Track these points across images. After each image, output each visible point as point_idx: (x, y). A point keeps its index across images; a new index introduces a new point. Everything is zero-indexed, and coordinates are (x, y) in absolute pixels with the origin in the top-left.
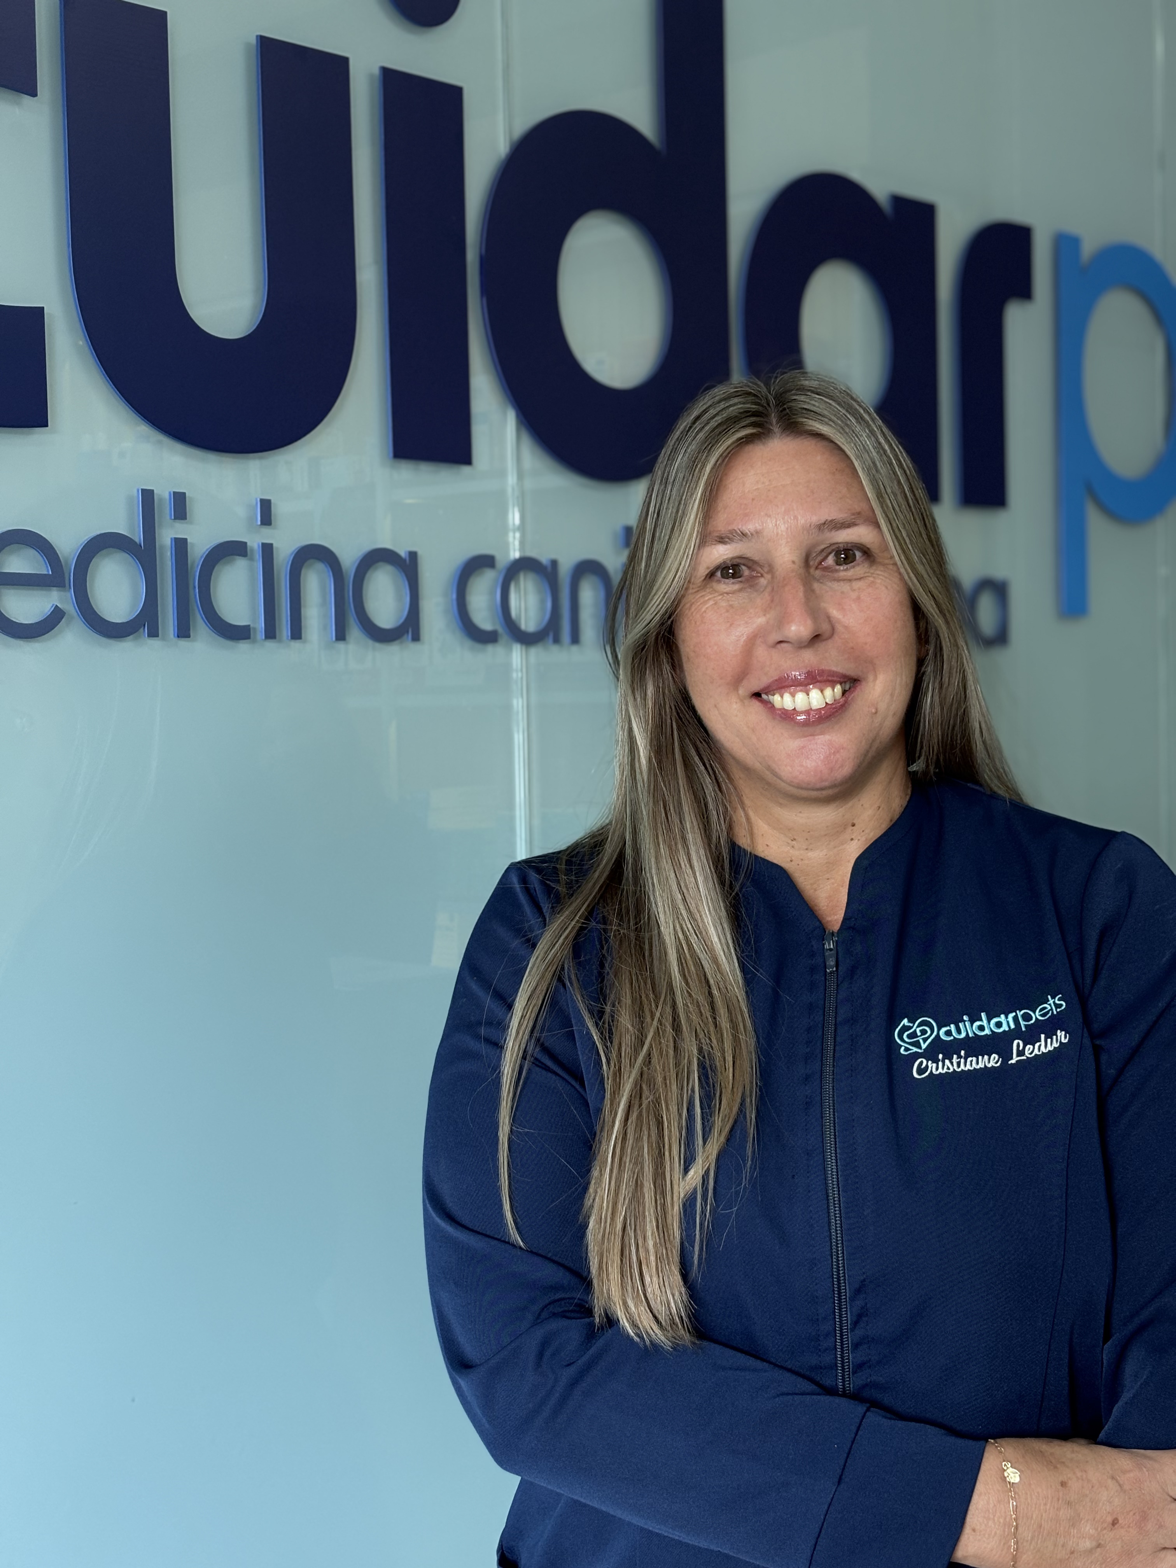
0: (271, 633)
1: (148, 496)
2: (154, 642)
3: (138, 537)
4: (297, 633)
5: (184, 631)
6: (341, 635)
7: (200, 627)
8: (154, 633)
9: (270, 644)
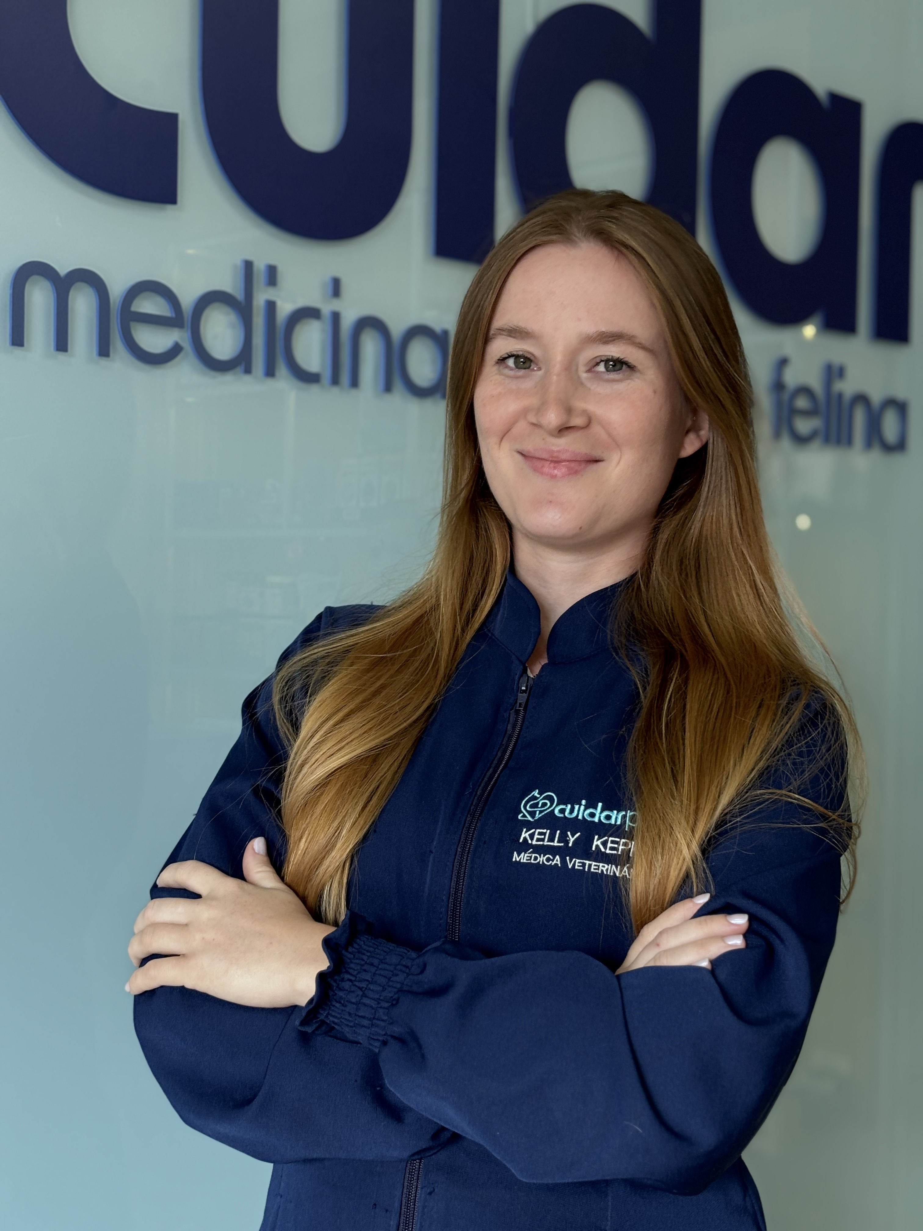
0: (335, 380)
1: (248, 266)
2: (247, 378)
3: (240, 295)
4: (355, 383)
5: (270, 372)
6: (388, 388)
7: (282, 370)
8: (248, 370)
9: (335, 390)
